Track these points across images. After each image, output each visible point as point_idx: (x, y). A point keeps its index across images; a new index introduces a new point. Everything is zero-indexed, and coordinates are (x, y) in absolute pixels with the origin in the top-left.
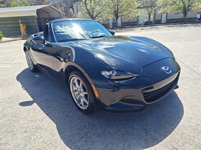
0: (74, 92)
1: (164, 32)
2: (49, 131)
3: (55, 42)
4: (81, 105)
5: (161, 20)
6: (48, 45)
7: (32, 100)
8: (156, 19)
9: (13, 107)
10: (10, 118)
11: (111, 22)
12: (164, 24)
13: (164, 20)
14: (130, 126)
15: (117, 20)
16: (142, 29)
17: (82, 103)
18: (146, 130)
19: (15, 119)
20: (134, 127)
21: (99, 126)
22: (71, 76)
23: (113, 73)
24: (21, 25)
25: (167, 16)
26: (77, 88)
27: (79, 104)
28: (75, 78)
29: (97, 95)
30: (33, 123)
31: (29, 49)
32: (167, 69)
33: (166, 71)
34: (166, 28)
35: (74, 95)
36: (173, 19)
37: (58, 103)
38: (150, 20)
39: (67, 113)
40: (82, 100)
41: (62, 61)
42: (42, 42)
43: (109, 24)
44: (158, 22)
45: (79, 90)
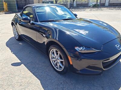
0: (51, 58)
1: (108, 13)
2: (37, 85)
3: (38, 22)
4: (57, 68)
5: (105, 4)
6: (33, 24)
7: (20, 62)
8: (101, 3)
9: (8, 67)
10: (8, 75)
11: (69, 3)
12: (107, 7)
13: (107, 4)
14: (92, 84)
15: (73, 2)
16: (91, 10)
17: (58, 67)
18: (103, 87)
19: (12, 76)
20: (95, 85)
21: (71, 84)
22: (52, 48)
23: (83, 48)
24: (4, 3)
25: (109, 1)
26: (55, 56)
27: (56, 67)
28: (54, 49)
29: (71, 63)
30: (25, 79)
31: (16, 24)
32: (118, 47)
33: (118, 48)
34: (108, 10)
35: (52, 60)
36: (114, 4)
37: (40, 65)
38: (97, 3)
39: (47, 73)
40: (58, 65)
41: (44, 37)
42: (28, 21)
43: (67, 4)
44: (103, 5)
45: (57, 58)
